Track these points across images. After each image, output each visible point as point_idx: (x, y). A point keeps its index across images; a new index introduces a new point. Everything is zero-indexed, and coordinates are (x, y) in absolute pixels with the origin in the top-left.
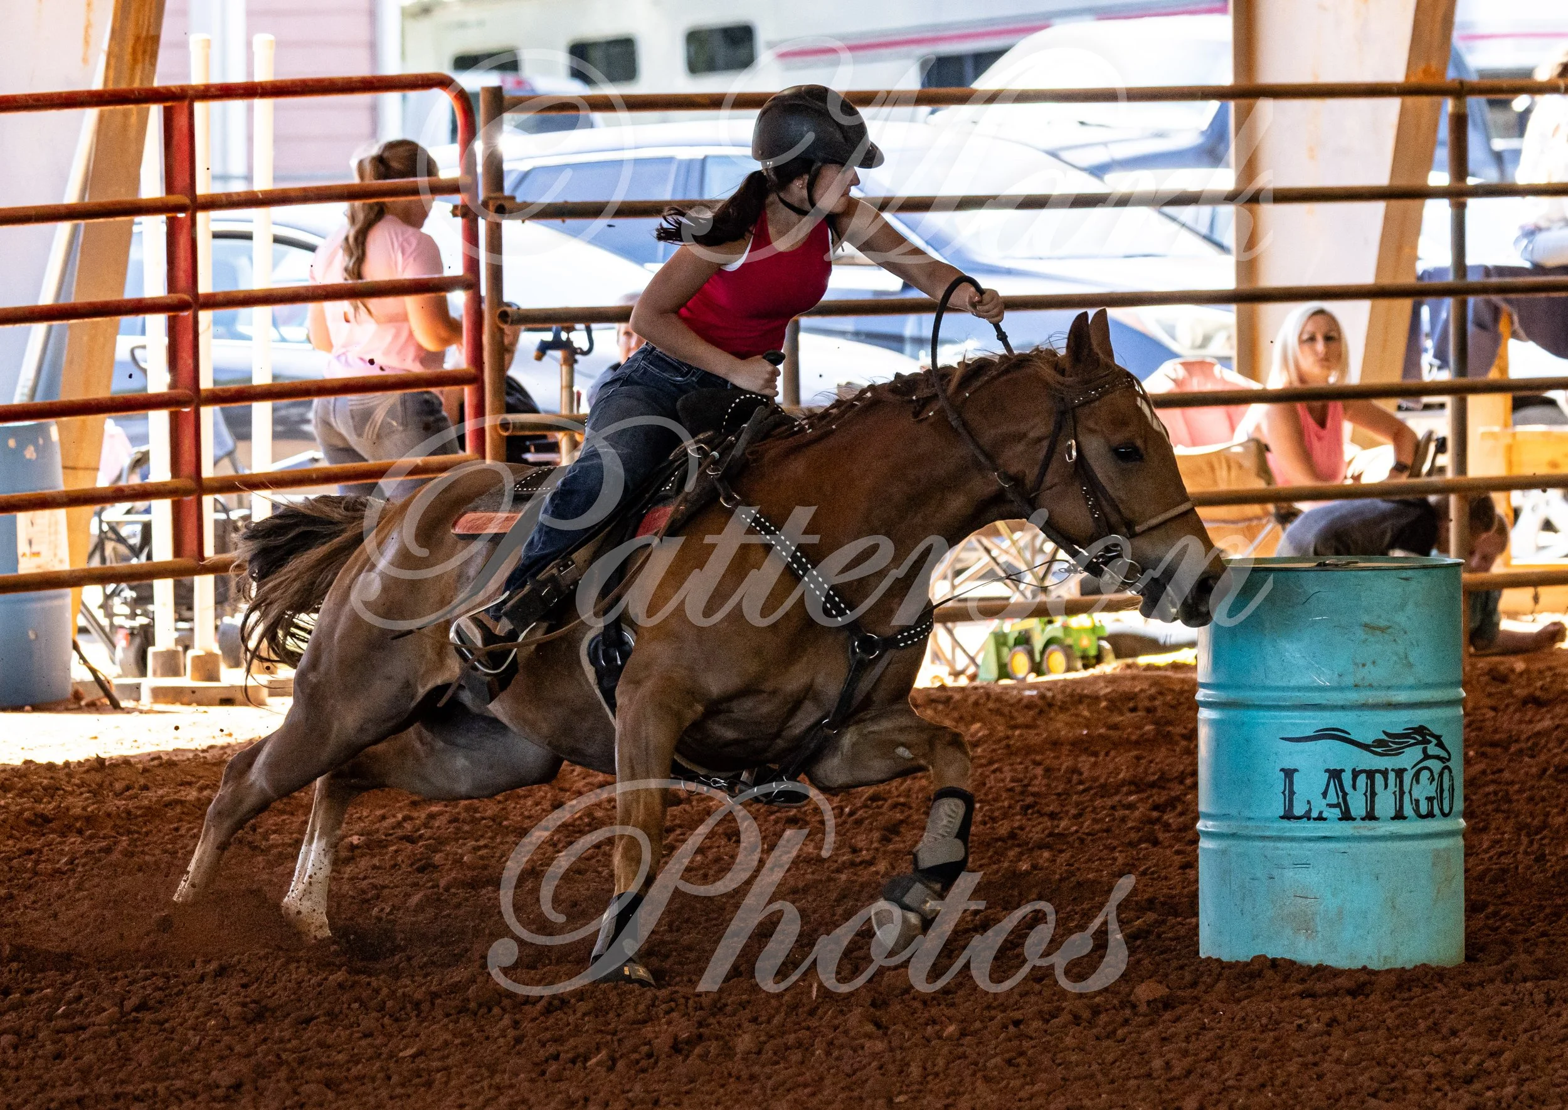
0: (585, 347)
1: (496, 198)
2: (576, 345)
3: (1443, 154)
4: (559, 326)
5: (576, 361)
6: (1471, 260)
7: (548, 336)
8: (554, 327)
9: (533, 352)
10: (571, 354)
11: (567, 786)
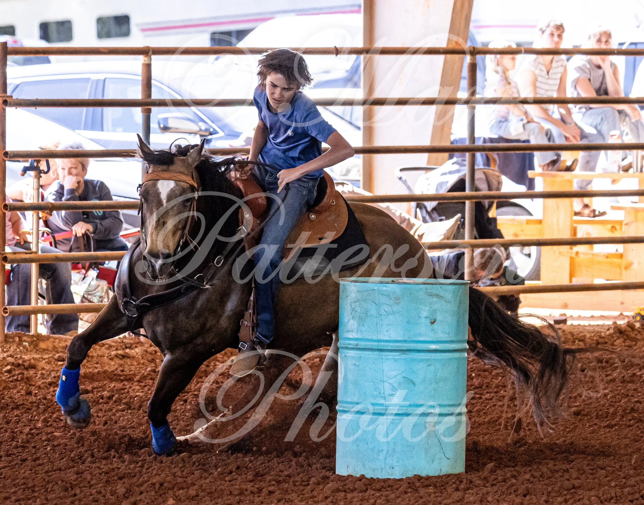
0: (46, 170)
1: (3, 97)
2: (41, 168)
3: (464, 83)
4: (33, 159)
5: (41, 177)
6: (477, 134)
7: (27, 164)
8: (30, 160)
9: (20, 172)
10: (39, 172)
11: (33, 383)
